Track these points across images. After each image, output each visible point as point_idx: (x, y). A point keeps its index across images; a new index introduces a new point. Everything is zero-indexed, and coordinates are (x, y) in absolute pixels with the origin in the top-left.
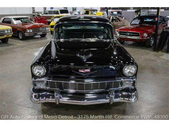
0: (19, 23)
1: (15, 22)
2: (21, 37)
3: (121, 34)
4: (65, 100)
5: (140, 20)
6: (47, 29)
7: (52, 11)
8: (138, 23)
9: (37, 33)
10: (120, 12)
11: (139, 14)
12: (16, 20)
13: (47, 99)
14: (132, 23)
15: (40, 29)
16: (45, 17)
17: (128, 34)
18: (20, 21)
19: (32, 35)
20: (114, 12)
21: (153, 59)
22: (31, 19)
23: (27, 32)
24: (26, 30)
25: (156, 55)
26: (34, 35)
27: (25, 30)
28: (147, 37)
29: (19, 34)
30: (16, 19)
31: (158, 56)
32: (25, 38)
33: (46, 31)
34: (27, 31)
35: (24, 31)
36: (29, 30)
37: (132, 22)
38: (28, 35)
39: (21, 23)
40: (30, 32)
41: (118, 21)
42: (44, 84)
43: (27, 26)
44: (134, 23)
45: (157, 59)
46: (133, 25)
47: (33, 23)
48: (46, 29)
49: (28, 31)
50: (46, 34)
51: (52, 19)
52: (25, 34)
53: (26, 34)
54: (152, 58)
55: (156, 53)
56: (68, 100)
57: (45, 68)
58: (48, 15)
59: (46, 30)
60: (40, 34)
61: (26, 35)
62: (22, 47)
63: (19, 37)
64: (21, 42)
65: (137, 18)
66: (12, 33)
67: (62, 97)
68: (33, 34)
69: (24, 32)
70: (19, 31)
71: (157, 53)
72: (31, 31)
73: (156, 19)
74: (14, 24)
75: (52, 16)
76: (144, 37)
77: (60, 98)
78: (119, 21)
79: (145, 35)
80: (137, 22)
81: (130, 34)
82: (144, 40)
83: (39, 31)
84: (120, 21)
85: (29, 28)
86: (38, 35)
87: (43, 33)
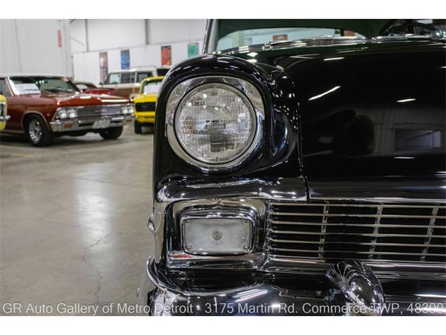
0: (31, 92)
1: (17, 89)
2: (34, 137)
6: (125, 112)
7: (134, 74)
9: (92, 124)
15: (103, 111)
18: (33, 86)
19: (76, 128)
23: (59, 119)
24: (55, 111)
26: (82, 128)
27: (51, 112)
29: (32, 125)
32: (51, 140)
33: (122, 118)
34: (58, 115)
35: (48, 115)
36: (66, 110)
38: (60, 129)
39: (39, 92)
40: (68, 118)
43: (58, 99)
48: (121, 111)
49: (64, 115)
50: (122, 127)
52: (50, 125)
53: (56, 125)
58: (121, 86)
59: (122, 115)
60: (103, 127)
61: (55, 130)
63: (29, 134)
64: (38, 150)
66: (8, 117)
68: (80, 125)
69: (49, 119)
70: (30, 118)
72: (73, 115)
74: (15, 96)
83: (99, 116)
85: (65, 105)
86: (95, 131)
87: (113, 124)
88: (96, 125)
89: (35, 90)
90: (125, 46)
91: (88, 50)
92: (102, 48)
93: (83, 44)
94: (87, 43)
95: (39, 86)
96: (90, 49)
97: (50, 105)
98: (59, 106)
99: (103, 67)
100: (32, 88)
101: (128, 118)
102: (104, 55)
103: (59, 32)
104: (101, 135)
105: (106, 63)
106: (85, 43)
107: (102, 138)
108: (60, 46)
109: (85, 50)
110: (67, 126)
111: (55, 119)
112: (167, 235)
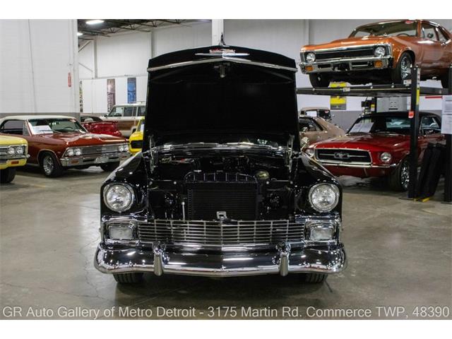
0: (46, 132)
1: (35, 130)
2: (48, 170)
3: (321, 158)
4: (176, 266)
5: (373, 123)
6: (122, 149)
7: (135, 107)
8: (367, 130)
9: (93, 160)
10: (327, 112)
11: (373, 109)
12: (37, 125)
13: (135, 265)
14: (351, 131)
15: (103, 149)
16: (114, 122)
17: (341, 155)
18: (47, 127)
19: (80, 163)
20: (308, 112)
21: (405, 214)
22: (77, 123)
23: (68, 156)
24: (65, 149)
25: (413, 207)
26: (85, 163)
27: (61, 150)
28: (392, 163)
29: (46, 161)
30: (36, 123)
31: (420, 208)
32: (61, 172)
33: (119, 154)
34: (67, 153)
35: (59, 153)
36: (74, 149)
37: (351, 128)
38: (69, 164)
39: (52, 132)
40: (75, 156)
41: (316, 130)
42: (128, 231)
43: (68, 140)
44: (357, 131)
45: (416, 214)
46: (354, 134)
47: (83, 134)
48: (118, 149)
49: (71, 153)
50: (119, 162)
51: (133, 128)
52: (60, 161)
53: (65, 161)
54: (403, 211)
55: (415, 202)
56: (183, 266)
57: (132, 192)
58: (123, 118)
59: (119, 152)
60: (103, 162)
61: (64, 164)
62: (54, 191)
63: (43, 168)
64: (50, 180)
65: (365, 117)
66: (28, 156)
67: (170, 261)
68: (84, 161)
69: (60, 156)
70: (43, 155)
71: (418, 203)
72: (79, 153)
73: (411, 115)
74: (33, 135)
75: (133, 122)
76: (384, 163)
77: (166, 262)
78: (318, 129)
79: (385, 158)
80: (366, 127)
81: (346, 156)
82: (384, 172)
83: (100, 154)
84: (322, 129)
85: (73, 145)
86: (97, 165)
87: (111, 160)
88: (97, 161)
89: (49, 131)
90: (132, 74)
91: (96, 77)
92: (110, 75)
93: (92, 71)
94: (96, 70)
95: (51, 126)
96: (99, 76)
97: (61, 145)
98: (68, 146)
99: (111, 94)
100: (46, 129)
101: (124, 154)
102: (112, 81)
103: (69, 74)
104: (102, 168)
105: (113, 89)
106: (94, 69)
107: (102, 170)
108: (70, 86)
109: (94, 77)
110: (73, 162)
111: (65, 156)
112: (105, 233)
